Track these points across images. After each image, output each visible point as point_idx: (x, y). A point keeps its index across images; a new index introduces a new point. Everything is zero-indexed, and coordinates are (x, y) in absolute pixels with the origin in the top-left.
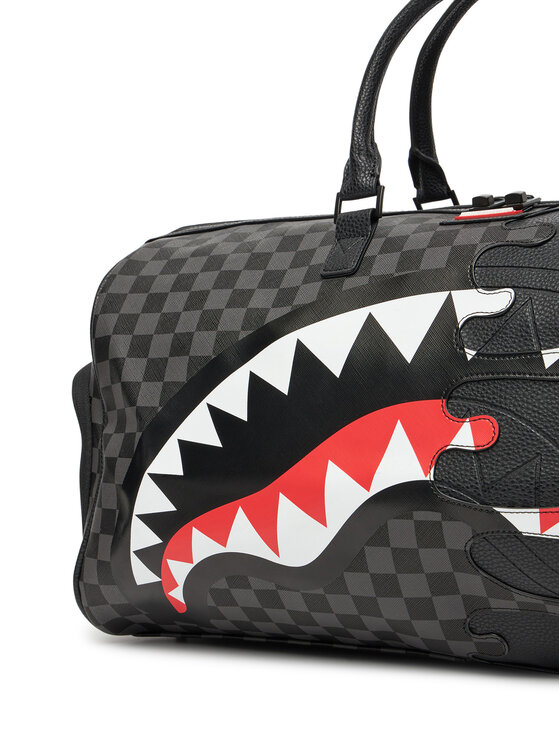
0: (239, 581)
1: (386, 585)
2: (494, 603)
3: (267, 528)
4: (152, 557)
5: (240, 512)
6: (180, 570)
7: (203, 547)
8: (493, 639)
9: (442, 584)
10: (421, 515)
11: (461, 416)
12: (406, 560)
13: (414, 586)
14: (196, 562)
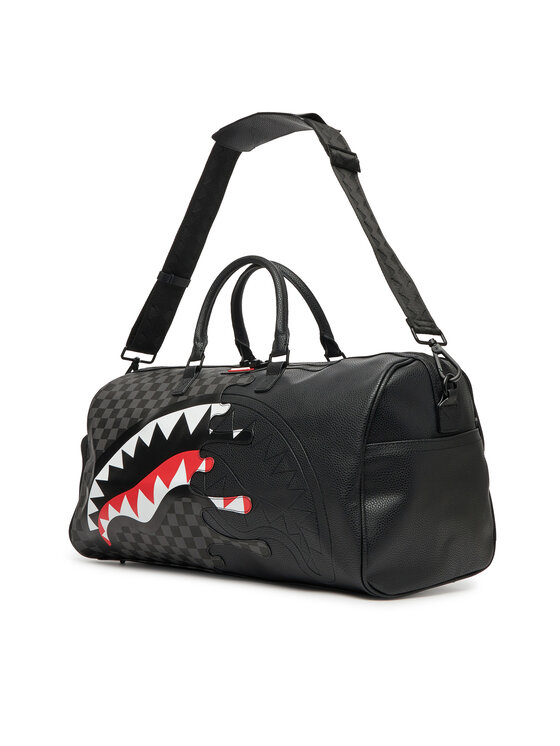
0: (126, 529)
1: (176, 532)
2: (216, 541)
3: (134, 504)
4: (95, 517)
5: (125, 498)
6: (105, 523)
7: (112, 513)
8: (218, 559)
9: (196, 532)
10: (185, 500)
11: (203, 457)
12: (181, 520)
13: (186, 532)
14: (110, 519)
